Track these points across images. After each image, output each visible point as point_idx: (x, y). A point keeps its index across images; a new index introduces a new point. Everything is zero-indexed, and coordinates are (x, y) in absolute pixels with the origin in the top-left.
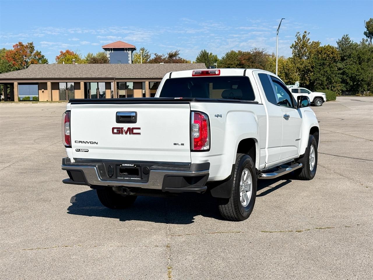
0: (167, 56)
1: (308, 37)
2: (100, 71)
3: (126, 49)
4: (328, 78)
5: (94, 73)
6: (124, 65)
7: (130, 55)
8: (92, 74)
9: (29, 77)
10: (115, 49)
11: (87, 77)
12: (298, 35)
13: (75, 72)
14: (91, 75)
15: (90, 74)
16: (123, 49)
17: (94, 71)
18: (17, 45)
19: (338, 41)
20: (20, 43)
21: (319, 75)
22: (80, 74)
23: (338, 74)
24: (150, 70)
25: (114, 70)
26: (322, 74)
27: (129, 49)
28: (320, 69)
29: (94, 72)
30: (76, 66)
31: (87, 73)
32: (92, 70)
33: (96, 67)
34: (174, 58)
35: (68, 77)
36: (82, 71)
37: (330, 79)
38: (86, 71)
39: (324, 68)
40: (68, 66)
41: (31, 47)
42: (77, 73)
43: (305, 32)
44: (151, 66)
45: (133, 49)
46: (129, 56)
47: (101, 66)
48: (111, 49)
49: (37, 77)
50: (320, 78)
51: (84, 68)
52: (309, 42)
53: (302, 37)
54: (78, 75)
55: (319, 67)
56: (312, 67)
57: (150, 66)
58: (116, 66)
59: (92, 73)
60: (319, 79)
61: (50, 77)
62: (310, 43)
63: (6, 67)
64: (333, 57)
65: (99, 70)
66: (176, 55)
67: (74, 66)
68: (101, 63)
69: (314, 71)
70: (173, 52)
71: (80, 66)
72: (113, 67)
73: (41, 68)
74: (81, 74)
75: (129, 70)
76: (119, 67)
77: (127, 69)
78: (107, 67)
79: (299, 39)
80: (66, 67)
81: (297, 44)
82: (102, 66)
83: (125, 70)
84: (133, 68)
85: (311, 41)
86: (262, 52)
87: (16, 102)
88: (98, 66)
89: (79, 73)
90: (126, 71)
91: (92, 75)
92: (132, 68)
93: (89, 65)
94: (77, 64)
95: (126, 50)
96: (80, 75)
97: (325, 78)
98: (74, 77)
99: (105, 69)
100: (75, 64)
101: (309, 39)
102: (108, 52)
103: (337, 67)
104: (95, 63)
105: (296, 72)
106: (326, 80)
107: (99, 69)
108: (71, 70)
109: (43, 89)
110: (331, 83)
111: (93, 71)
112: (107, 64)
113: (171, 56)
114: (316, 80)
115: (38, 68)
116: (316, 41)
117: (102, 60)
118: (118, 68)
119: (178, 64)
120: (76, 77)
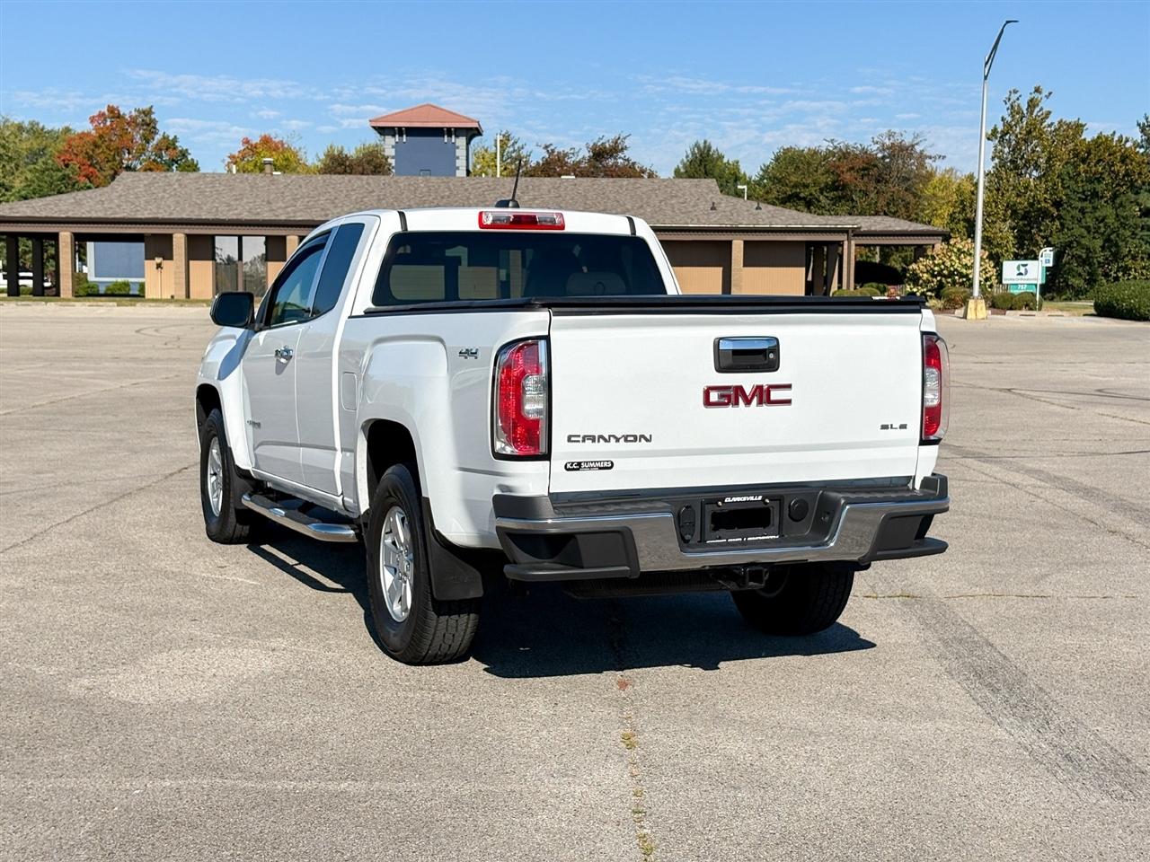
0: (585, 154)
1: (1045, 105)
2: (356, 199)
3: (450, 132)
4: (1108, 240)
5: (335, 207)
6: (439, 181)
7: (461, 153)
8: (328, 209)
9: (110, 215)
10: (412, 132)
11: (310, 218)
12: (1014, 97)
13: (269, 202)
14: (323, 213)
15: (323, 209)
16: (438, 132)
17: (336, 198)
18: (101, 115)
19: (1143, 121)
20: (112, 110)
21: (1078, 231)
22: (287, 207)
23: (1143, 228)
24: (526, 198)
25: (404, 196)
26: (1088, 229)
27: (458, 132)
28: (1082, 211)
29: (337, 201)
30: (273, 182)
31: (310, 204)
32: (327, 196)
33: (343, 185)
34: (611, 162)
35: (245, 216)
36: (294, 199)
37: (1117, 245)
38: (307, 200)
39: (1095, 208)
40: (247, 178)
41: (147, 122)
42: (278, 205)
43: (1037, 90)
44: (531, 187)
45: (472, 133)
46: (458, 153)
47: (359, 182)
48: (400, 131)
49: (139, 216)
50: (1083, 241)
51: (300, 186)
52: (1048, 121)
53: (1024, 107)
54: (280, 211)
55: (1079, 205)
56: (1057, 204)
57: (527, 187)
58: (409, 185)
59: (328, 206)
60: (1078, 243)
61: (184, 216)
62: (1050, 126)
63: (52, 183)
64: (1127, 174)
65: (354, 198)
66: (615, 149)
67: (268, 181)
68: (363, 174)
69: (1060, 217)
70: (608, 138)
71: (289, 181)
72: (402, 185)
73: (156, 185)
74: (289, 209)
75: (456, 199)
76: (422, 185)
77: (447, 193)
78: (379, 185)
79: (1015, 111)
80: (241, 182)
81: (1009, 128)
82: (364, 182)
83: (443, 198)
84: (470, 190)
85: (1053, 119)
86: (913, 146)
87: (64, 300)
88: (350, 181)
89: (283, 205)
90: (444, 200)
91: (328, 212)
92: (466, 190)
93: (320, 177)
94: (279, 173)
95: (450, 135)
96: (288, 213)
97: (1099, 242)
98: (267, 216)
99: (373, 191)
100: (274, 173)
101: (1049, 113)
102: (390, 141)
103: (1138, 204)
104: (345, 172)
105: (1005, 221)
106: (1103, 248)
107: (352, 193)
108: (257, 195)
109: (159, 256)
110: (1116, 257)
111: (333, 198)
112: (383, 177)
113: (600, 154)
114: (1069, 245)
115: (145, 185)
116: (1071, 119)
117: (368, 164)
118: (416, 189)
119: (625, 181)
120: (273, 218)
